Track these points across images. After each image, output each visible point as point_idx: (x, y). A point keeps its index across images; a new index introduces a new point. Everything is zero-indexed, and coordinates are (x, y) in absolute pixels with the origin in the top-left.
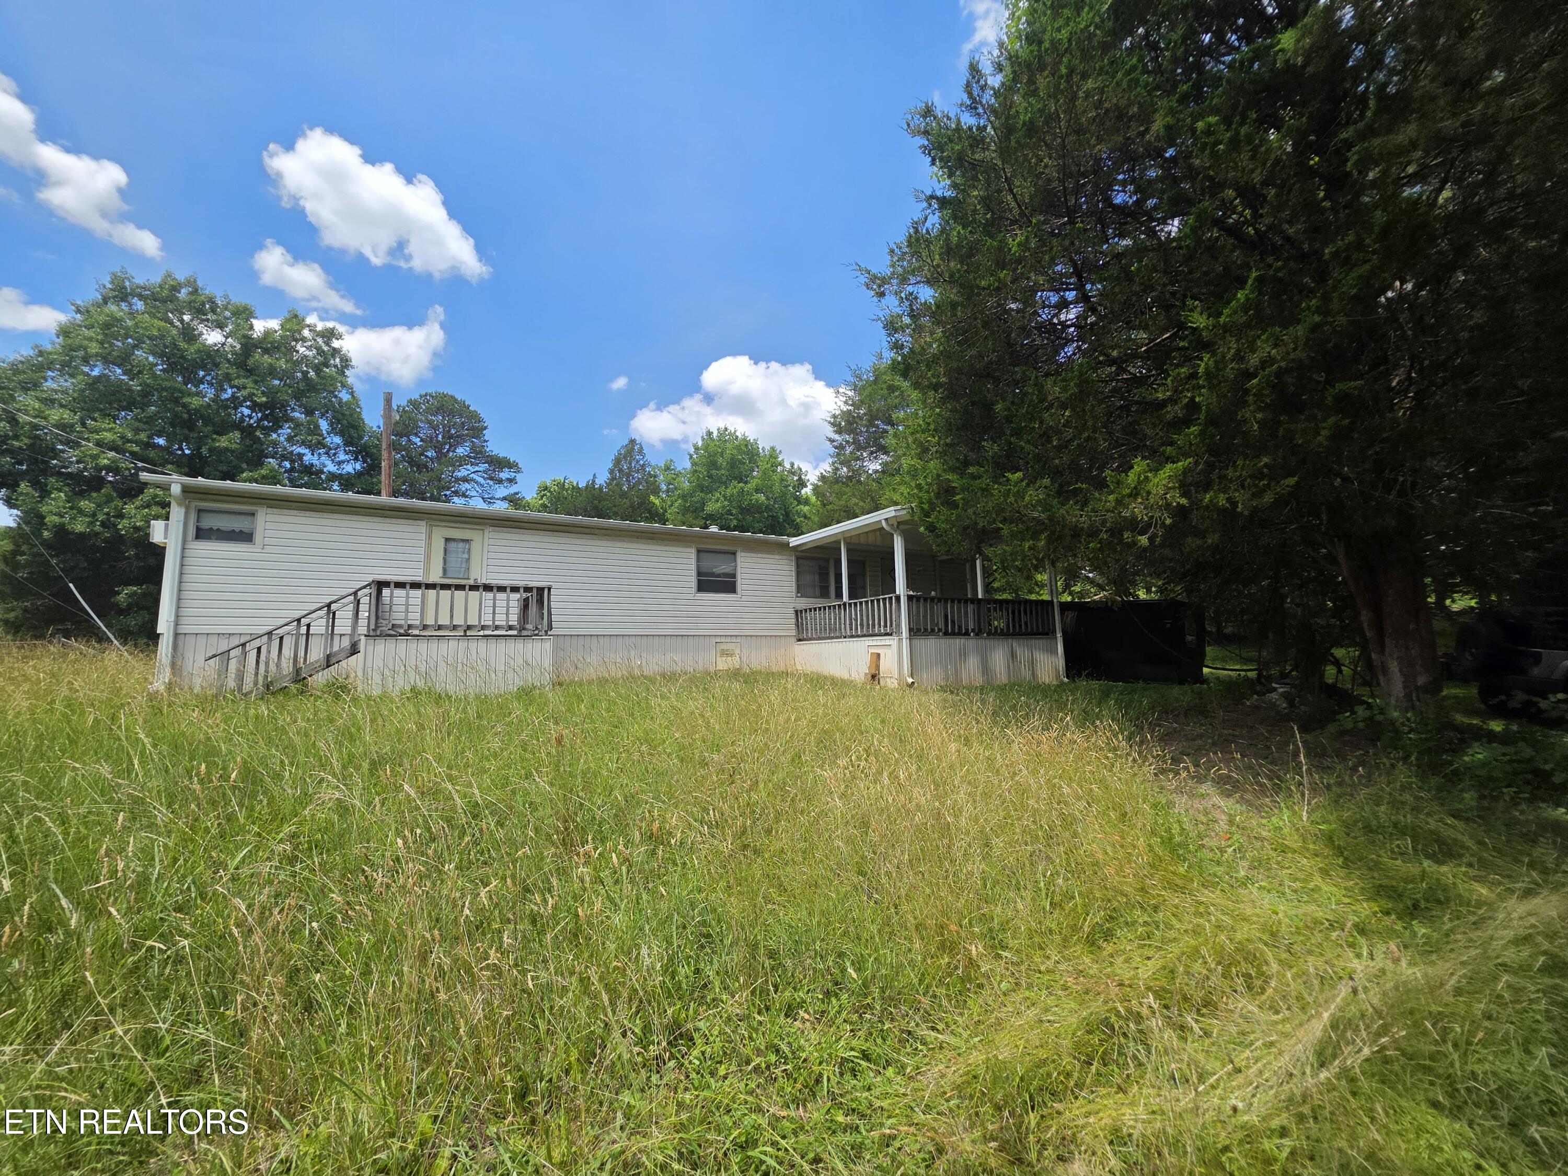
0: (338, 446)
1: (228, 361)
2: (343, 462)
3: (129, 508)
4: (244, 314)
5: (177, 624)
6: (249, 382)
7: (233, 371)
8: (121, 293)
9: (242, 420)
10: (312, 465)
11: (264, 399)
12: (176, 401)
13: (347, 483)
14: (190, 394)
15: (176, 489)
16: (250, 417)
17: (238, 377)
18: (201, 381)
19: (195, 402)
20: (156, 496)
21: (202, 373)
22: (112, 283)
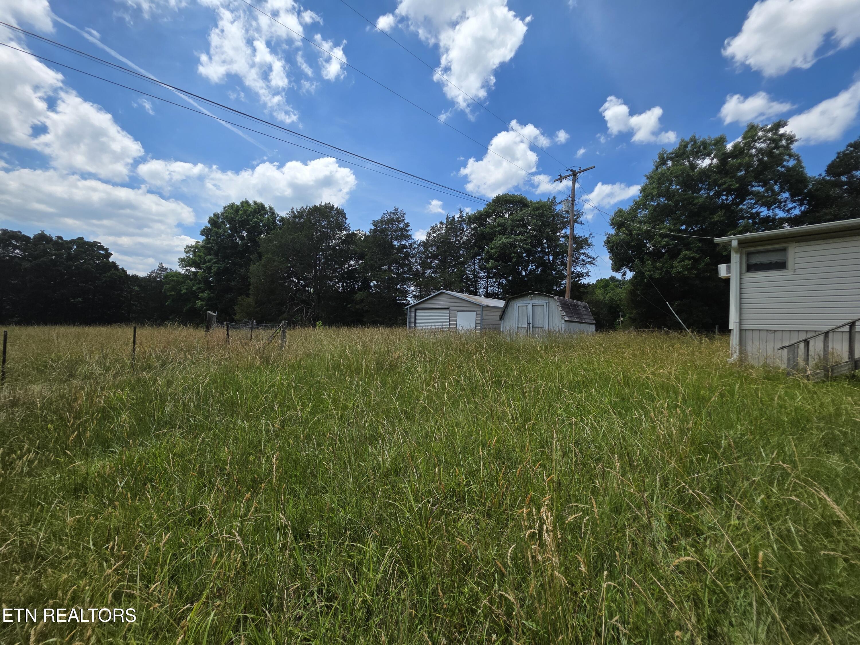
0: (787, 199)
1: (714, 172)
2: (791, 209)
3: (676, 263)
4: (721, 142)
5: (740, 324)
6: (727, 180)
7: (717, 177)
8: (663, 161)
9: (723, 203)
10: (769, 216)
11: (737, 185)
12: (690, 203)
13: (794, 221)
14: (697, 198)
15: (735, 243)
16: (727, 200)
17: (721, 179)
18: (700, 189)
19: (701, 201)
20: (686, 255)
21: (700, 185)
22: (659, 158)
